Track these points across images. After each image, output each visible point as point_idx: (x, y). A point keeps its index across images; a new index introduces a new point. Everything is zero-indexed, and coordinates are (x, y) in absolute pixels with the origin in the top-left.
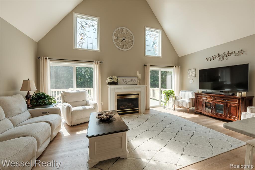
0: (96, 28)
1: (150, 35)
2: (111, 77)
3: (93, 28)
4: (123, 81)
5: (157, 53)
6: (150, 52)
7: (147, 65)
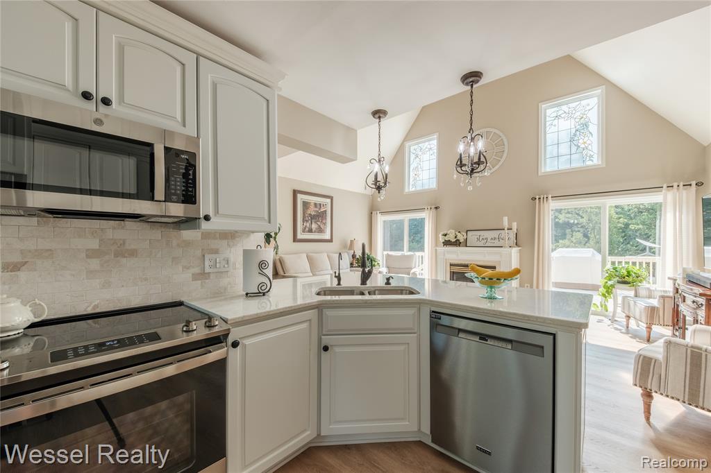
0: (435, 151)
1: (563, 116)
2: (445, 232)
3: (431, 152)
4: (478, 239)
5: (591, 156)
6: (562, 159)
7: (539, 198)
